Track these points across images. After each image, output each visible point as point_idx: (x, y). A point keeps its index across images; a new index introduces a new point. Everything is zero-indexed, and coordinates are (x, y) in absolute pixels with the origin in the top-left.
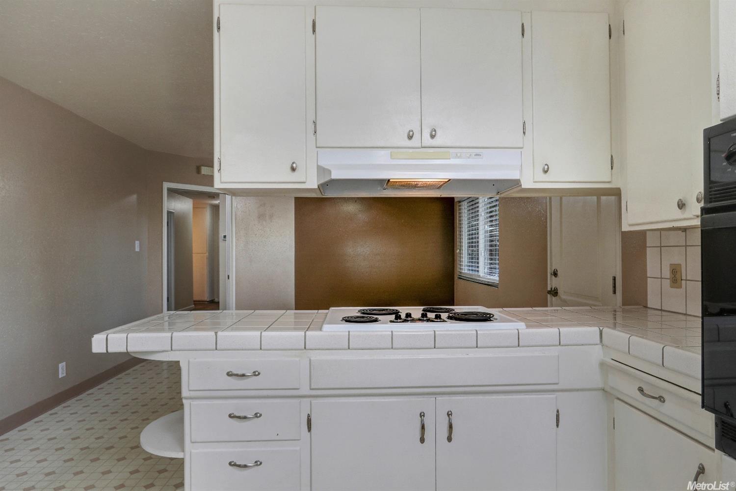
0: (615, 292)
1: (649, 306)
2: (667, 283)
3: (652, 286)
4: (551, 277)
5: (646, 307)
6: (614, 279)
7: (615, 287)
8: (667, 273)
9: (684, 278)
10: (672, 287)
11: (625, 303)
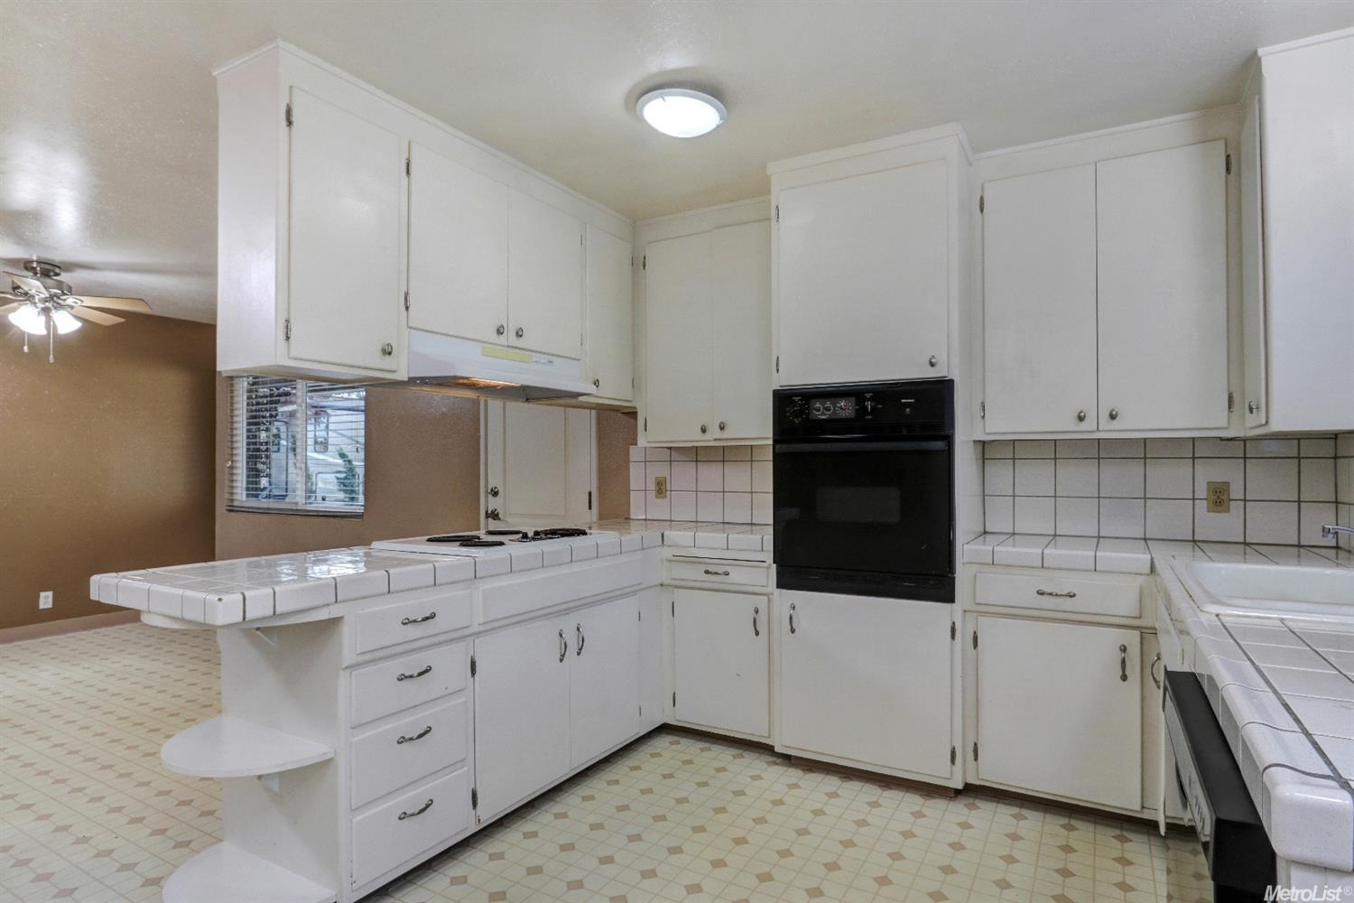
0: (590, 508)
1: (632, 517)
2: (651, 495)
3: (636, 500)
4: (486, 497)
5: (629, 519)
6: (590, 494)
7: (590, 502)
8: (652, 486)
9: (668, 488)
10: (657, 497)
11: (602, 517)
